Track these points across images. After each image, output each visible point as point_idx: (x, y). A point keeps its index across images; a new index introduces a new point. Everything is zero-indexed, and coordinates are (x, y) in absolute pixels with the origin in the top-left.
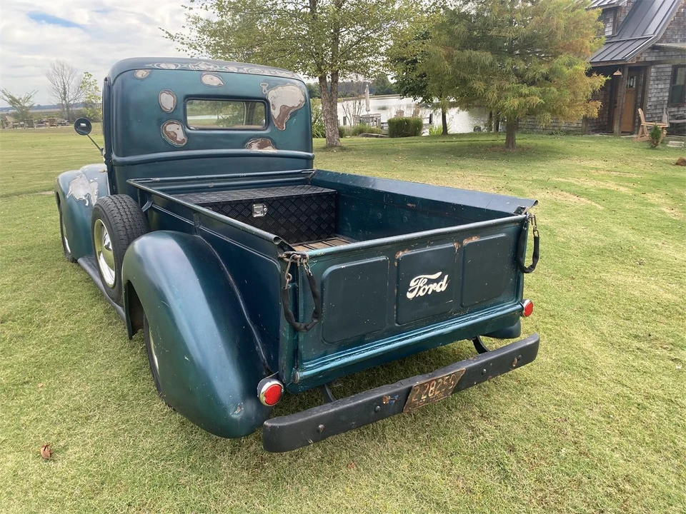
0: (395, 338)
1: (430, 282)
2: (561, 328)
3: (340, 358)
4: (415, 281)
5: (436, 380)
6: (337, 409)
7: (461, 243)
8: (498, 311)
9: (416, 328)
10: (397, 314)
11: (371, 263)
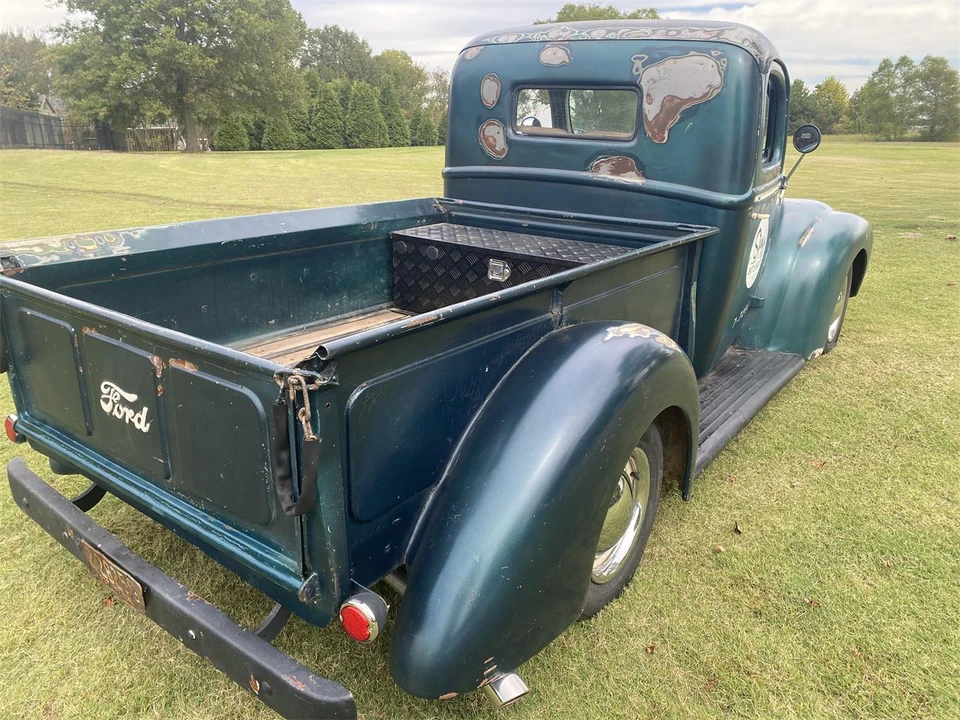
4: (105, 387)
8: (251, 553)
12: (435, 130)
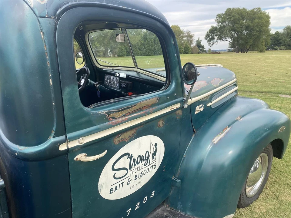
12: (183, 49)
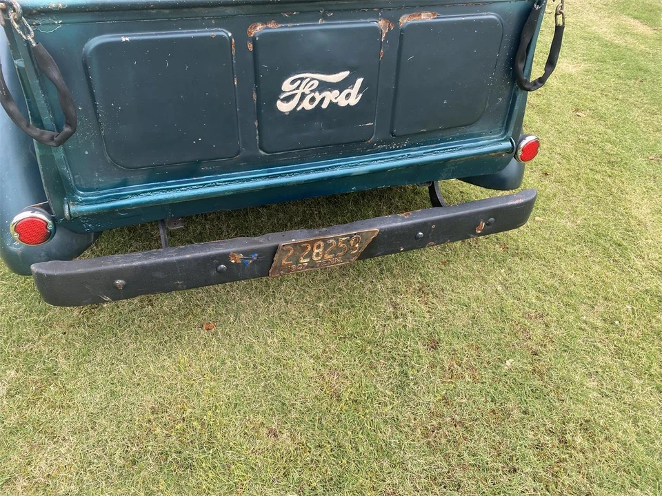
0: (261, 172)
1: (324, 87)
2: (614, 182)
3: (151, 191)
4: (293, 82)
5: (324, 240)
6: (145, 262)
7: (395, 21)
8: (464, 148)
9: (303, 160)
10: (259, 135)
11: (189, 38)
